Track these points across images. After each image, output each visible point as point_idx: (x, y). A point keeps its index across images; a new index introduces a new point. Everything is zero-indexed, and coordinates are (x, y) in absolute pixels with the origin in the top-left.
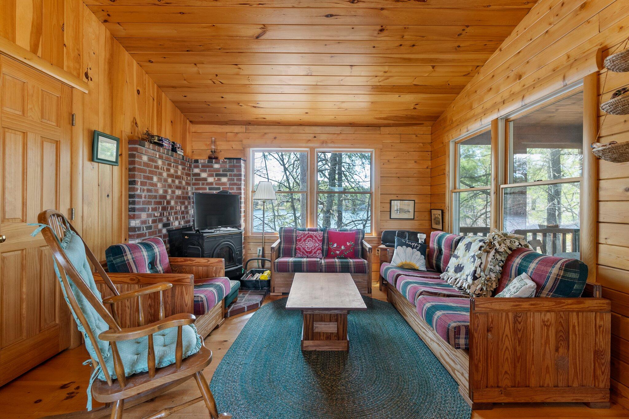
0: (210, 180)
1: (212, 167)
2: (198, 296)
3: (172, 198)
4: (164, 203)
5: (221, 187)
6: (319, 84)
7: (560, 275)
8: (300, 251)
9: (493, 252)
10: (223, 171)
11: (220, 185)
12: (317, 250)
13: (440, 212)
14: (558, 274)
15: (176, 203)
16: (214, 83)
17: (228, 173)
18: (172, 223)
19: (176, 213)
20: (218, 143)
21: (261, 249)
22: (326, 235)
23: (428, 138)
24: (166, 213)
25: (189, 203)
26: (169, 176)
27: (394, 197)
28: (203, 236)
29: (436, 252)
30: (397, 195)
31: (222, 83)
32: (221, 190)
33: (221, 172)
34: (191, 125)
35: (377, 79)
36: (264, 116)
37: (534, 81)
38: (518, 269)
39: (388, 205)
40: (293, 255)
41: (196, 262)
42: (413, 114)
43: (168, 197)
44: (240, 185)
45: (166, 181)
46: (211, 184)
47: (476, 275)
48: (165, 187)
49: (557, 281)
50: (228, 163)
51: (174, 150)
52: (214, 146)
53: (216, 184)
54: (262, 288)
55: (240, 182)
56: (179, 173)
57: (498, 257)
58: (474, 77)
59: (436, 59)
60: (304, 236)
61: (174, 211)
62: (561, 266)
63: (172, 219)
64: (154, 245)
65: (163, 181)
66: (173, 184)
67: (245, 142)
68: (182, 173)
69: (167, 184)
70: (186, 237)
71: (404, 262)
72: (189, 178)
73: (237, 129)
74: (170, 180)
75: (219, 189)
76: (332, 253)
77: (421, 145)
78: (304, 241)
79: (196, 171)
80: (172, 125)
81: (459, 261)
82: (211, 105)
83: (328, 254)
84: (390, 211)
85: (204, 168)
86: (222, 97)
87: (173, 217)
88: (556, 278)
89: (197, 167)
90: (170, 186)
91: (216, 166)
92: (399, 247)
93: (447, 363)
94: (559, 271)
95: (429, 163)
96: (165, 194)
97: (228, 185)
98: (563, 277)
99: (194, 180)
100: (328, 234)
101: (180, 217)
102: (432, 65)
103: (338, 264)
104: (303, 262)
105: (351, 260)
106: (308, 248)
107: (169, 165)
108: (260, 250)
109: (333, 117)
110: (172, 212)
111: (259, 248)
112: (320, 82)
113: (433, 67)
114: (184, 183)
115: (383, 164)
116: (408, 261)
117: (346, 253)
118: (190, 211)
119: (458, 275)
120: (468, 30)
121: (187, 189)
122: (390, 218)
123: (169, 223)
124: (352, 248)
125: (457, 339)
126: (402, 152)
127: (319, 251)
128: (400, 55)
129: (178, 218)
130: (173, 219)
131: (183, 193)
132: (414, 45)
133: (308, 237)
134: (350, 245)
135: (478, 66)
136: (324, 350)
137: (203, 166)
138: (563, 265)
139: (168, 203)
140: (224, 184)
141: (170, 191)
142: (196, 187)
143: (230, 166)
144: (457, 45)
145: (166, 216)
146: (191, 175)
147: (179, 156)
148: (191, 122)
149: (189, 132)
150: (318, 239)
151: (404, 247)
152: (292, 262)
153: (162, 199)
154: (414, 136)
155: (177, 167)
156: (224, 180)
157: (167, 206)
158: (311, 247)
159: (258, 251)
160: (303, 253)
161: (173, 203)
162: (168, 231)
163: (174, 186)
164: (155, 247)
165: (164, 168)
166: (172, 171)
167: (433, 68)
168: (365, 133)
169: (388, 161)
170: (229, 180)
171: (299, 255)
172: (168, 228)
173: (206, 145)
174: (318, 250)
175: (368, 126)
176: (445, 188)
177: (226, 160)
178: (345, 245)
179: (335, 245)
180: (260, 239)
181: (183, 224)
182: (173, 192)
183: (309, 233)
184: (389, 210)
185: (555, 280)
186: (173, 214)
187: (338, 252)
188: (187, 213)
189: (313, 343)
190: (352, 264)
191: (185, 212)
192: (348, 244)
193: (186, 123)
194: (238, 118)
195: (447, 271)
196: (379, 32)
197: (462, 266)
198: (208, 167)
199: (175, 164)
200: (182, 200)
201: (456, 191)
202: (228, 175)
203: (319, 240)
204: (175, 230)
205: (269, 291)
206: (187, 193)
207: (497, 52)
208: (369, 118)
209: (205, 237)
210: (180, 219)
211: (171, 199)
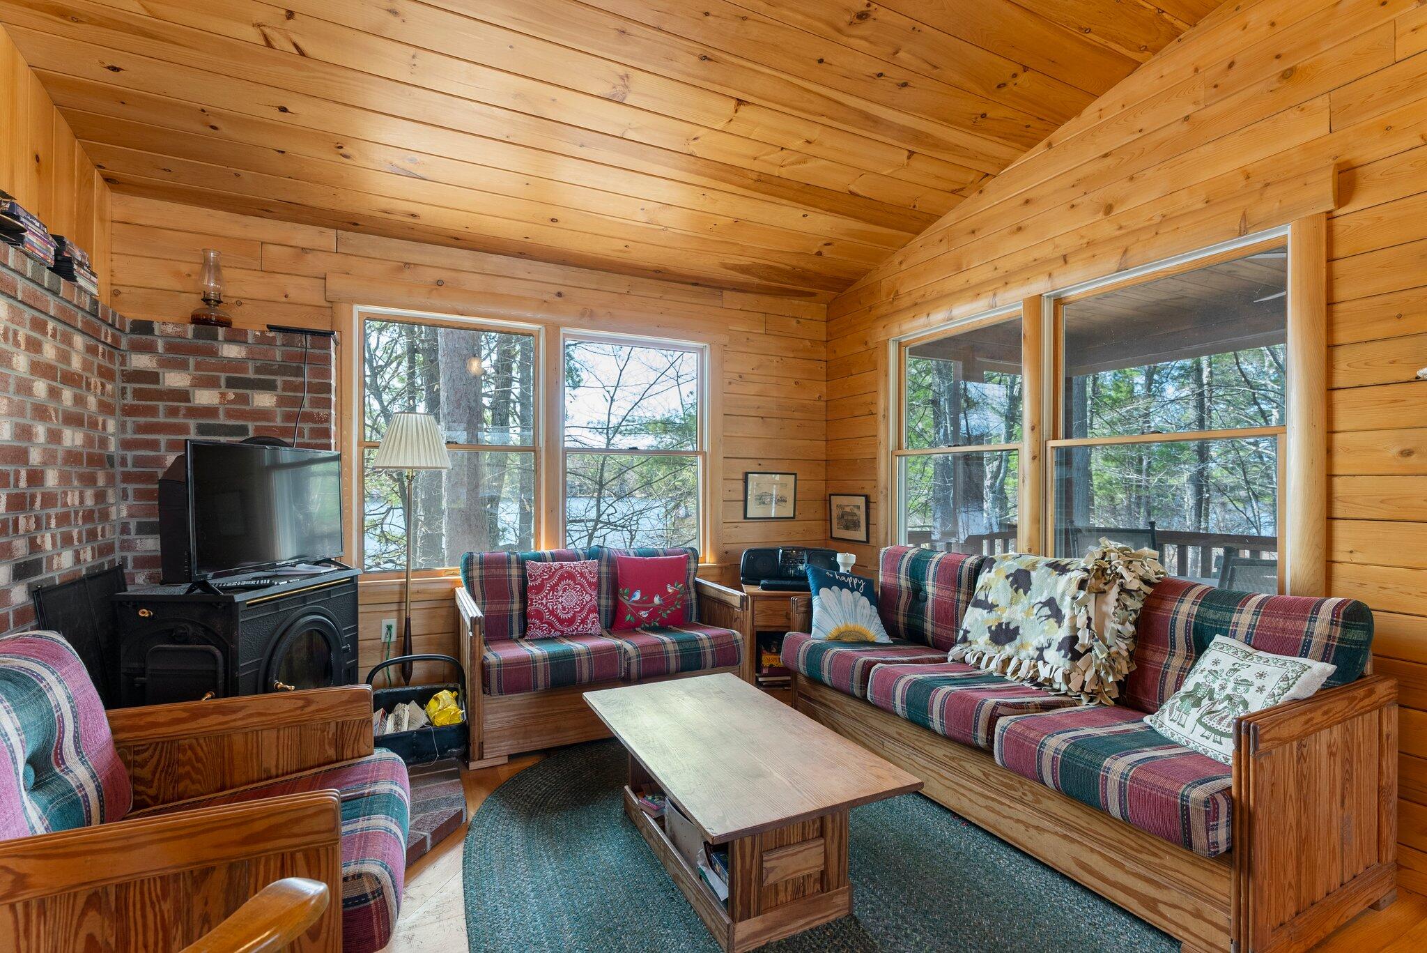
0: (205, 397)
1: (213, 353)
2: (360, 876)
3: (50, 459)
4: (17, 480)
5: (251, 426)
6: (631, 135)
7: (1334, 637)
8: (541, 619)
9: (1114, 593)
10: (258, 370)
11: (245, 419)
12: (588, 615)
13: (861, 501)
14: (1329, 636)
15: (64, 478)
16: (269, 44)
17: (279, 380)
18: (50, 559)
19: (63, 519)
20: (226, 273)
21: (393, 622)
22: (604, 569)
23: (820, 331)
24: (28, 519)
25: (111, 480)
26: (40, 369)
27: (751, 466)
28: (231, 604)
29: (904, 596)
30: (760, 462)
31: (302, 53)
32: (251, 434)
33: (251, 375)
34: (108, 193)
35: (777, 156)
36: (413, 208)
37: (1151, 219)
38: (1195, 629)
39: (740, 485)
40: (516, 635)
41: (251, 716)
42: (810, 266)
43: (35, 457)
44: (328, 420)
45: (24, 388)
46: (210, 411)
47: (1077, 647)
48: (21, 413)
49: (1331, 651)
50: (278, 343)
51: (63, 267)
52: (218, 280)
53: (229, 414)
54: (443, 751)
55: (326, 411)
56: (76, 364)
57: (1129, 602)
58: (968, 200)
59: (928, 135)
60: (551, 577)
61: (59, 509)
62: (1333, 615)
63: (48, 545)
64: (44, 673)
65: (12, 388)
66: (52, 405)
67: (337, 284)
68: (87, 366)
69: (29, 401)
70: (144, 613)
71: (842, 626)
72: (109, 387)
73: (304, 235)
74: (40, 388)
75: (242, 430)
76: (628, 618)
77: (808, 343)
78: (553, 589)
79: (141, 361)
80: (38, 171)
81: (1000, 617)
82: (225, 129)
83: (616, 622)
84: (745, 501)
85: (177, 353)
86: (283, 110)
87: (53, 537)
88: (1327, 644)
89: (148, 349)
90: (41, 412)
91: (232, 351)
92: (823, 591)
93: (1114, 885)
94: (1331, 629)
95: (823, 387)
96: (23, 444)
97: (279, 419)
98: (1341, 640)
99: (129, 395)
100: (608, 566)
101: (80, 533)
102: (912, 148)
103: (670, 647)
104: (579, 655)
105: (701, 634)
106: (564, 609)
107: (39, 326)
108: (389, 628)
109: (620, 245)
110: (49, 517)
111: (385, 622)
112: (635, 129)
113: (911, 154)
114: (92, 401)
115: (730, 383)
116: (851, 624)
117: (664, 615)
118: (113, 510)
119: (1008, 649)
120: (1024, 78)
121: (104, 427)
122: (745, 517)
123: (38, 563)
124: (679, 600)
125: (1212, 830)
126: (770, 358)
127: (592, 615)
128: (863, 102)
129: (71, 538)
130: (54, 544)
131: (89, 441)
132: (905, 85)
133: (562, 578)
134: (676, 593)
135: (987, 175)
136: (790, 934)
137: (171, 347)
138: (1338, 614)
139: (36, 478)
140: (263, 414)
141: (40, 430)
142: (142, 420)
143: (288, 357)
144: (981, 112)
145: (27, 531)
146: (118, 375)
147: (79, 296)
148: (109, 180)
149: (102, 220)
150: (587, 581)
151: (835, 588)
152: (545, 660)
153: (12, 463)
154: (794, 322)
155: (67, 340)
156: (264, 400)
157: (29, 492)
158: (572, 604)
159: (384, 630)
160: (550, 624)
161: (52, 479)
162: (36, 593)
163: (56, 411)
164: (51, 678)
165: (15, 334)
166: (49, 352)
167: (909, 157)
168: (689, 300)
169: (740, 377)
170: (281, 401)
171: (539, 634)
172: (33, 580)
173: (177, 274)
174: (590, 612)
175: (697, 284)
176: (875, 445)
177: (271, 334)
178: (663, 593)
179: (637, 596)
180: (392, 593)
181: (89, 559)
182: (54, 436)
183: (562, 567)
184: (742, 498)
185: (1326, 649)
186: (53, 523)
187: (644, 614)
188: (105, 516)
189: (763, 921)
190: (707, 644)
191: (96, 515)
192: (670, 590)
193: (91, 181)
194: (319, 198)
195: (965, 640)
196: (857, 21)
197: (1012, 627)
198: (195, 351)
199: (60, 327)
200: (84, 469)
201: (900, 452)
202: (279, 384)
203: (590, 584)
204: (63, 586)
205: (465, 758)
206: (103, 442)
207: (1040, 148)
208: (707, 263)
209: (241, 608)
210: (80, 541)
211: (44, 463)
